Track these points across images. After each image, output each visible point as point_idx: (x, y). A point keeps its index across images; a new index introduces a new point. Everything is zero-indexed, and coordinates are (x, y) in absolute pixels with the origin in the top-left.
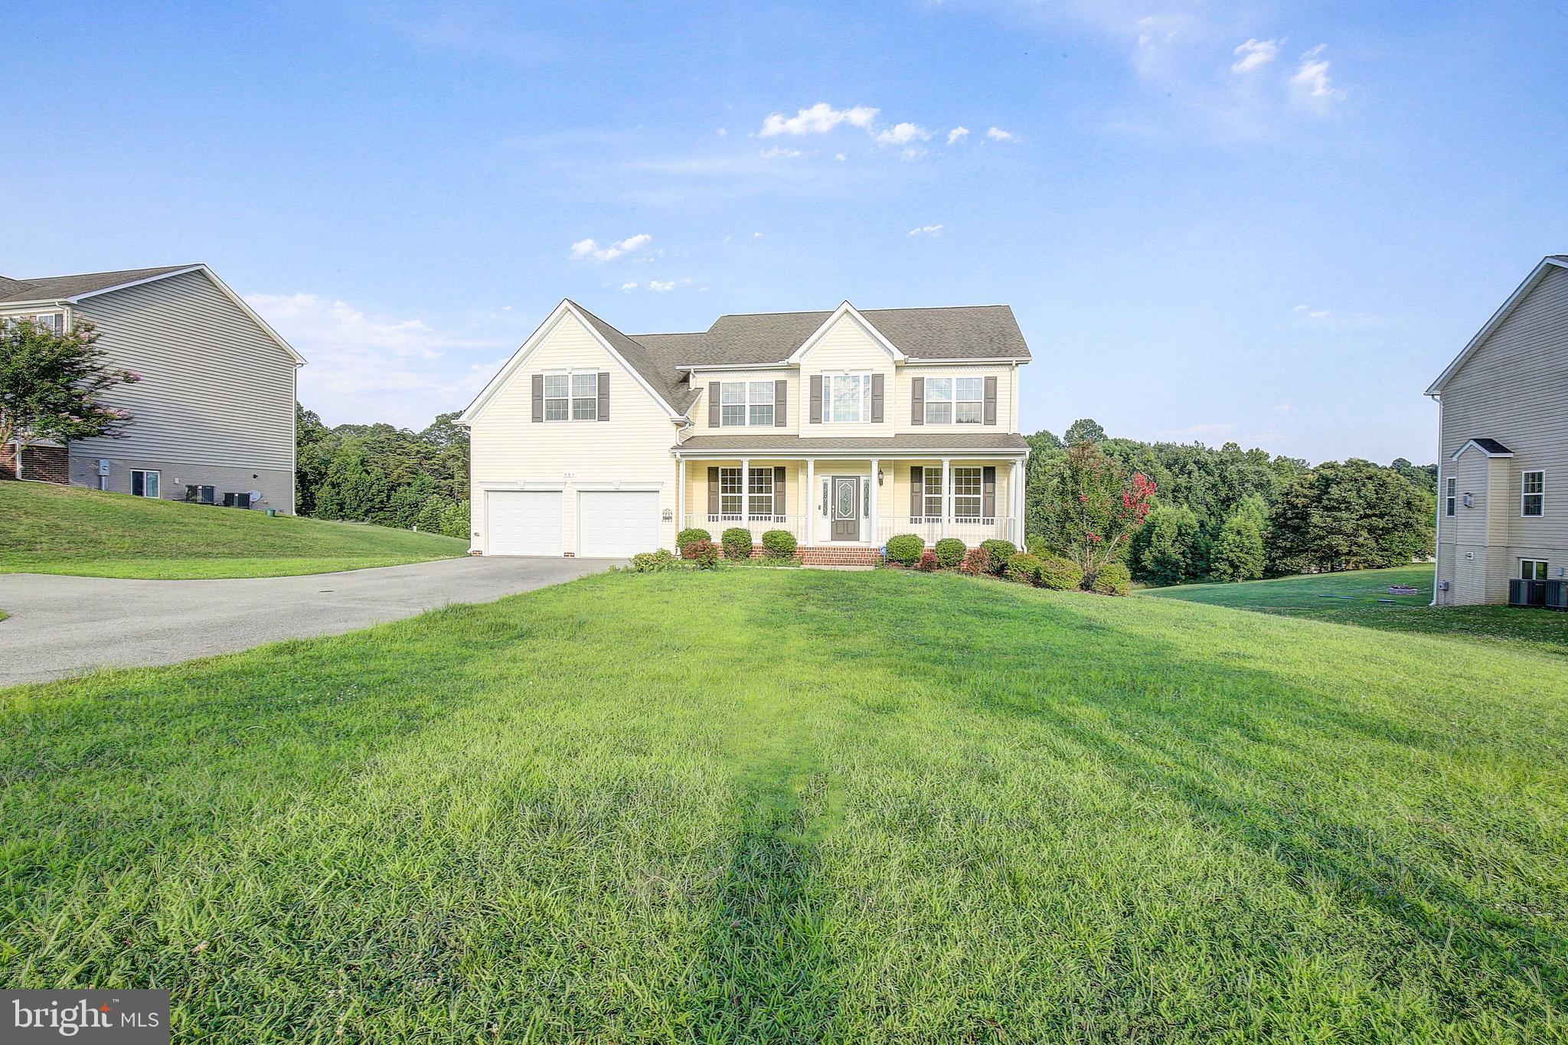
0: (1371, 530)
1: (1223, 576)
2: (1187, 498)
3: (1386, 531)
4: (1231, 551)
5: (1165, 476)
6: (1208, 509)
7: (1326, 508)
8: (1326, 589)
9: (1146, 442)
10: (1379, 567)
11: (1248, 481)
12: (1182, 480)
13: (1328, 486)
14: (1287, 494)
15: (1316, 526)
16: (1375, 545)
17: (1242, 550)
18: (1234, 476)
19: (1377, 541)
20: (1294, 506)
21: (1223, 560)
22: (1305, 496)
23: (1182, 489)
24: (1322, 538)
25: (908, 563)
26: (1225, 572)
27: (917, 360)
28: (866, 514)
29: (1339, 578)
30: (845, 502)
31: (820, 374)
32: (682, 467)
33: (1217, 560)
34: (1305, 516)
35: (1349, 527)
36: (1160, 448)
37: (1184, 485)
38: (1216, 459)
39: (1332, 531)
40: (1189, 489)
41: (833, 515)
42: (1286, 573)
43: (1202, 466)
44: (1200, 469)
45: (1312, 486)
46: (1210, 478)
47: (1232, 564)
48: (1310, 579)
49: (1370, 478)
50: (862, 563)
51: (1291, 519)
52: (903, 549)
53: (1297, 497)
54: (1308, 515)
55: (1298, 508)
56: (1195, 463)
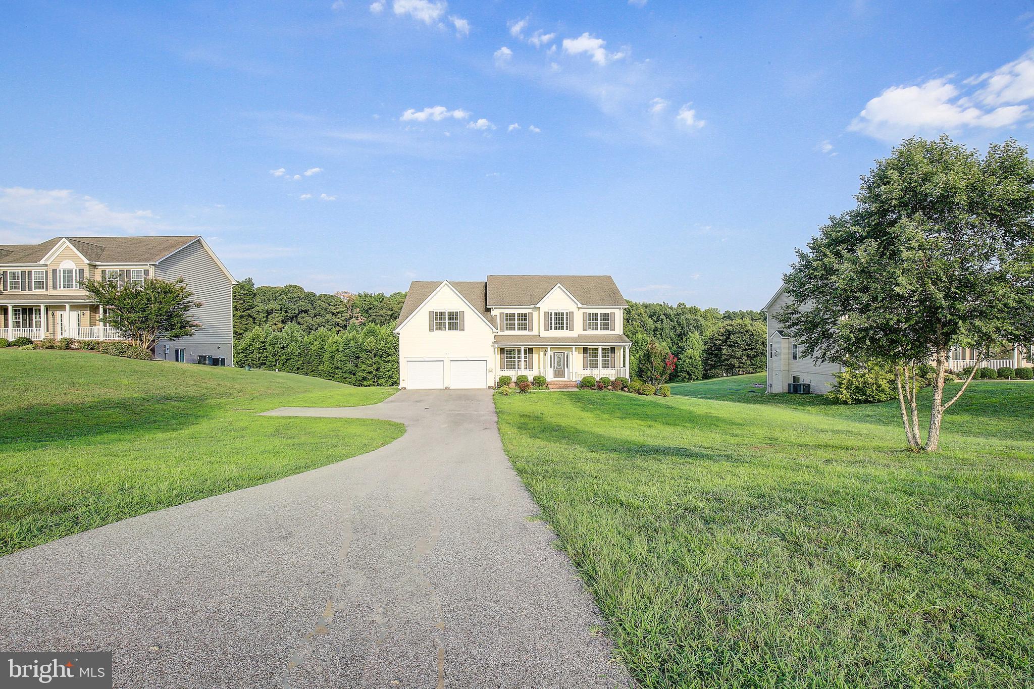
0: (748, 356)
1: (685, 379)
2: (661, 334)
3: (755, 356)
4: (688, 367)
5: (650, 322)
6: (672, 340)
7: (729, 346)
8: (730, 386)
9: (638, 303)
10: (752, 373)
11: (691, 324)
12: (658, 325)
13: (729, 335)
14: (712, 339)
15: (725, 355)
16: (750, 363)
17: (692, 366)
18: (684, 322)
19: (750, 361)
20: (715, 345)
21: (684, 371)
22: (720, 340)
23: (659, 329)
24: (728, 360)
25: (590, 387)
26: (685, 377)
27: (586, 306)
28: (567, 367)
29: (735, 379)
30: (559, 362)
31: (548, 311)
32: (496, 350)
33: (681, 371)
34: (720, 349)
35: (738, 355)
36: (646, 306)
37: (659, 327)
38: (675, 313)
39: (731, 357)
40: (662, 329)
41: (554, 368)
42: (712, 377)
43: (667, 316)
44: (667, 318)
45: (723, 335)
46: (672, 323)
47: (688, 373)
48: (723, 381)
49: (747, 331)
50: (572, 387)
51: (714, 351)
52: (589, 382)
53: (716, 340)
54: (721, 348)
55: (717, 346)
56: (664, 314)
